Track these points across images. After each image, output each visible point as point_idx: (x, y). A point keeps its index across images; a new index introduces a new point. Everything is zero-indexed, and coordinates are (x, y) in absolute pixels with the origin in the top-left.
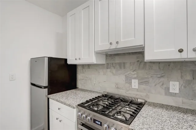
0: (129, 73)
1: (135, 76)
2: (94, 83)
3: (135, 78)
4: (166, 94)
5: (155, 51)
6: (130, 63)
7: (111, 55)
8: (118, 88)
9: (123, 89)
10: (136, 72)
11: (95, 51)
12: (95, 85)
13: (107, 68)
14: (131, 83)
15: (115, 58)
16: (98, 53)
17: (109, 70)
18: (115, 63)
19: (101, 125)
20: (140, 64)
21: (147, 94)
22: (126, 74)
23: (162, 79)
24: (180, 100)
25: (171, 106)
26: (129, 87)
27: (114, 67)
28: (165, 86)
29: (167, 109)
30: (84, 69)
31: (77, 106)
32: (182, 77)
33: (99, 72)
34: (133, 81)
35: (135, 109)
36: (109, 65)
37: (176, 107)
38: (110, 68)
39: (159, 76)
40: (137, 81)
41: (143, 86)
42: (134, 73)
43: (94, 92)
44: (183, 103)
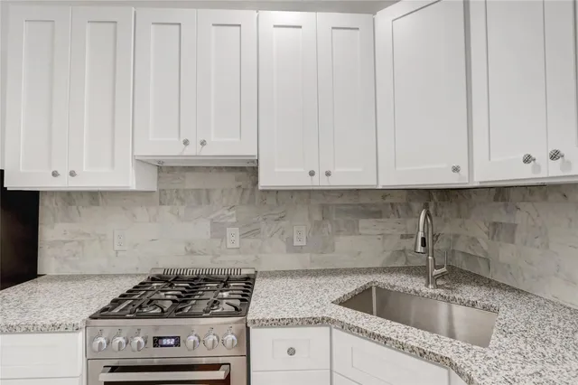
0: (219, 213)
1: (234, 220)
2: (117, 248)
3: (233, 225)
4: (289, 251)
5: (276, 170)
6: (222, 192)
7: (172, 169)
8: (192, 252)
9: (205, 254)
10: (234, 212)
11: (133, 156)
12: (120, 254)
13: (161, 204)
14: (223, 237)
15: (184, 177)
16: (141, 162)
17: (166, 208)
18: (185, 190)
19: (177, 344)
20: (243, 193)
21: (257, 257)
22: (212, 217)
23: (283, 223)
24: (307, 256)
25: (297, 271)
26: (220, 247)
27: (182, 201)
28: (286, 236)
29: (292, 277)
30: (74, 207)
31: (87, 322)
32: (310, 217)
33: (134, 216)
34: (229, 230)
35: (242, 292)
36: (165, 194)
37: (303, 271)
38: (168, 204)
39: (277, 217)
40: (236, 231)
41: (249, 241)
42: (231, 213)
43: (116, 276)
44: (312, 261)
